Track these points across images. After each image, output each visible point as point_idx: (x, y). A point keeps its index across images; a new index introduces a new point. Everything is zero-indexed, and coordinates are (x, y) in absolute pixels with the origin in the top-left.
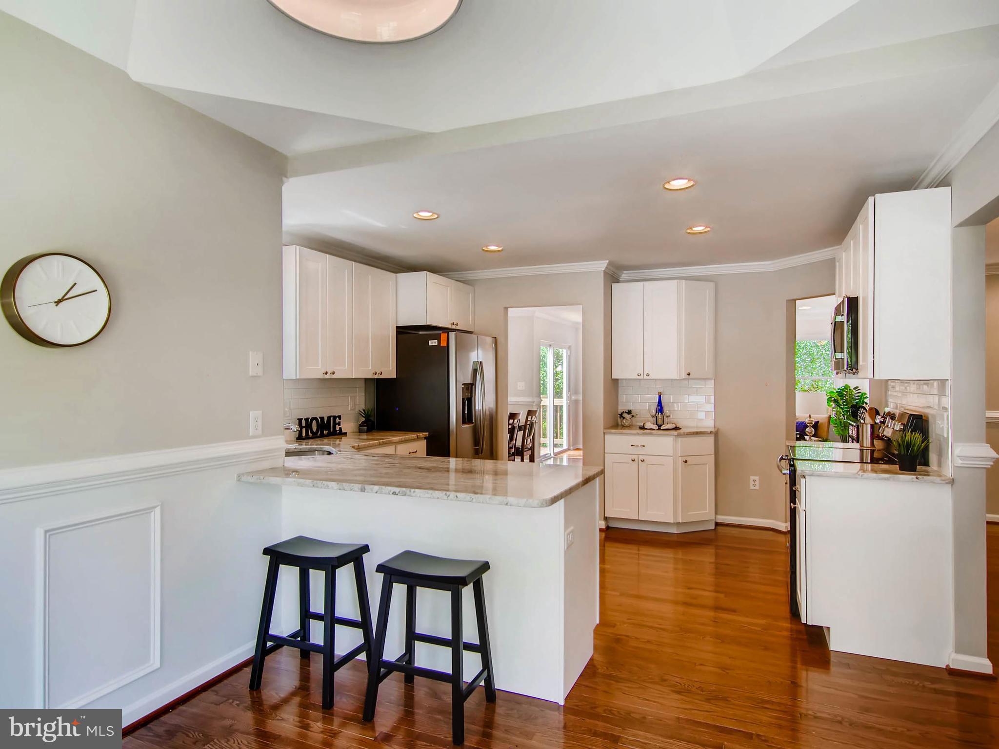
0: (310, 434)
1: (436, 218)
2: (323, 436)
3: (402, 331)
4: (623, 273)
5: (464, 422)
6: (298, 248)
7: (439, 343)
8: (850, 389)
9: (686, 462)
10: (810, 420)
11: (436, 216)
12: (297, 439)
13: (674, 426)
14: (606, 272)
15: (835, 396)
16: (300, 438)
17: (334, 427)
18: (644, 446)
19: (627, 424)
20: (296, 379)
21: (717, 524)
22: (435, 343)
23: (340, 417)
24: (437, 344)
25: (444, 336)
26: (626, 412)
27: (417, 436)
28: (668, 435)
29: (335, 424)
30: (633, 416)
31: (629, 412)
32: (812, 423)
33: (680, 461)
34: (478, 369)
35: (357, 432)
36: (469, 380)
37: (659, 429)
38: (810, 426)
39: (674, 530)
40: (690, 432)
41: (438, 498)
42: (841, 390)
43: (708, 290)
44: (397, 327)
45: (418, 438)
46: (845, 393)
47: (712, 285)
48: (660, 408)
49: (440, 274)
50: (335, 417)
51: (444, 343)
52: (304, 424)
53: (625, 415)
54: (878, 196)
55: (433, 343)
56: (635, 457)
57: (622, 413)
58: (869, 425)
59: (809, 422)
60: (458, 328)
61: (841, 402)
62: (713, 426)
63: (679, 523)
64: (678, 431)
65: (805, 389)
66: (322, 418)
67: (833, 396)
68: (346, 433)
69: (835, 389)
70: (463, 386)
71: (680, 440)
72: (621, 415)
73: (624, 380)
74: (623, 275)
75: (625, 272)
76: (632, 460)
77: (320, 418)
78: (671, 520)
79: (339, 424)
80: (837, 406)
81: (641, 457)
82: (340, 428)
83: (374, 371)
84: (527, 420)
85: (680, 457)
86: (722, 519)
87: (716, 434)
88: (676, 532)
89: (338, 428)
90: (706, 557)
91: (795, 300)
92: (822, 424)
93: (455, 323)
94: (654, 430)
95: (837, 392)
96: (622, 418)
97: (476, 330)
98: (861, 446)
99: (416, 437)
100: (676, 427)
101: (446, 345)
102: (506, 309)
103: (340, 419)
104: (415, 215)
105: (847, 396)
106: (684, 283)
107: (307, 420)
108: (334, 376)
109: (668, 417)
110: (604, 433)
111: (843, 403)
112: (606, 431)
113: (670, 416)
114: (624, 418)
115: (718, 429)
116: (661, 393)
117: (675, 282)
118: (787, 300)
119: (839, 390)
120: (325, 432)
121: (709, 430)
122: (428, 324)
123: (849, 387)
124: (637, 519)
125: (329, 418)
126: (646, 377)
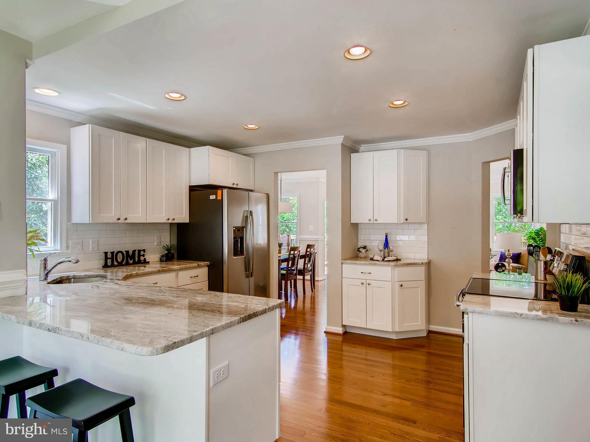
0: (116, 263)
1: (184, 99)
2: (128, 264)
3: (193, 189)
4: (361, 146)
5: (235, 254)
6: (90, 125)
7: (216, 197)
8: (544, 230)
9: (401, 286)
10: (509, 253)
11: (184, 98)
12: (103, 267)
13: (395, 258)
14: (343, 144)
15: (533, 235)
16: (106, 266)
17: (139, 258)
18: (370, 273)
19: (362, 256)
20: (90, 223)
21: (430, 332)
22: (214, 197)
23: (144, 251)
24: (215, 198)
25: (219, 192)
26: (362, 248)
27: (198, 264)
28: (387, 265)
29: (139, 256)
30: (367, 250)
31: (365, 247)
32: (510, 256)
33: (397, 285)
34: (248, 217)
35: (159, 261)
36: (239, 224)
37: (383, 260)
38: (509, 257)
39: (394, 337)
40: (405, 263)
41: (76, 338)
42: (537, 231)
43: (422, 157)
44: (190, 186)
45: (199, 266)
46: (540, 233)
47: (425, 153)
48: (386, 244)
49: (230, 150)
50: (139, 251)
51: (219, 198)
52: (109, 255)
53: (361, 250)
54: (536, 47)
55: (212, 197)
56: (364, 281)
57: (359, 248)
58: (543, 262)
59: (508, 254)
60: (238, 187)
61: (537, 239)
62: (427, 258)
63: (397, 331)
64: (399, 262)
65: (516, 229)
66: (127, 252)
67: (532, 235)
68: (148, 262)
69: (533, 230)
70: (234, 229)
71: (397, 269)
72: (358, 250)
73: (362, 224)
74: (361, 148)
75: (362, 145)
76: (362, 284)
77: (125, 251)
78: (390, 330)
79: (144, 255)
80: (535, 242)
81: (368, 282)
82: (145, 259)
83: (167, 218)
84: (307, 251)
85: (397, 282)
86: (434, 328)
87: (429, 264)
88: (395, 339)
89: (142, 258)
90: (420, 356)
91: (489, 162)
92: (524, 255)
93: (235, 183)
94: (379, 261)
95: (535, 232)
96: (359, 252)
97: (256, 189)
98: (536, 279)
99: (197, 266)
100: (397, 259)
101: (221, 199)
102: (276, 173)
103: (144, 252)
104: (166, 96)
105: (542, 235)
106: (403, 151)
107: (112, 253)
108: (127, 221)
109: (392, 251)
110: (342, 263)
111: (539, 240)
112: (343, 261)
113: (393, 251)
114: (360, 252)
115: (430, 260)
116: (387, 233)
117: (396, 150)
118: (482, 163)
119: (536, 231)
120: (131, 262)
121: (420, 262)
122: (210, 183)
123: (544, 229)
124: (366, 327)
125: (134, 251)
126: (375, 222)
